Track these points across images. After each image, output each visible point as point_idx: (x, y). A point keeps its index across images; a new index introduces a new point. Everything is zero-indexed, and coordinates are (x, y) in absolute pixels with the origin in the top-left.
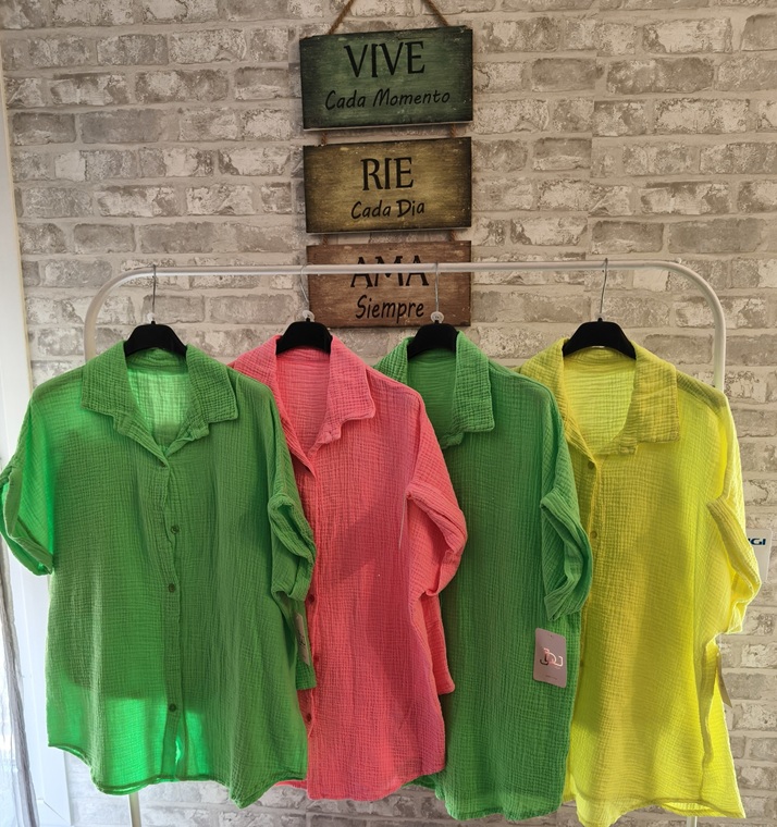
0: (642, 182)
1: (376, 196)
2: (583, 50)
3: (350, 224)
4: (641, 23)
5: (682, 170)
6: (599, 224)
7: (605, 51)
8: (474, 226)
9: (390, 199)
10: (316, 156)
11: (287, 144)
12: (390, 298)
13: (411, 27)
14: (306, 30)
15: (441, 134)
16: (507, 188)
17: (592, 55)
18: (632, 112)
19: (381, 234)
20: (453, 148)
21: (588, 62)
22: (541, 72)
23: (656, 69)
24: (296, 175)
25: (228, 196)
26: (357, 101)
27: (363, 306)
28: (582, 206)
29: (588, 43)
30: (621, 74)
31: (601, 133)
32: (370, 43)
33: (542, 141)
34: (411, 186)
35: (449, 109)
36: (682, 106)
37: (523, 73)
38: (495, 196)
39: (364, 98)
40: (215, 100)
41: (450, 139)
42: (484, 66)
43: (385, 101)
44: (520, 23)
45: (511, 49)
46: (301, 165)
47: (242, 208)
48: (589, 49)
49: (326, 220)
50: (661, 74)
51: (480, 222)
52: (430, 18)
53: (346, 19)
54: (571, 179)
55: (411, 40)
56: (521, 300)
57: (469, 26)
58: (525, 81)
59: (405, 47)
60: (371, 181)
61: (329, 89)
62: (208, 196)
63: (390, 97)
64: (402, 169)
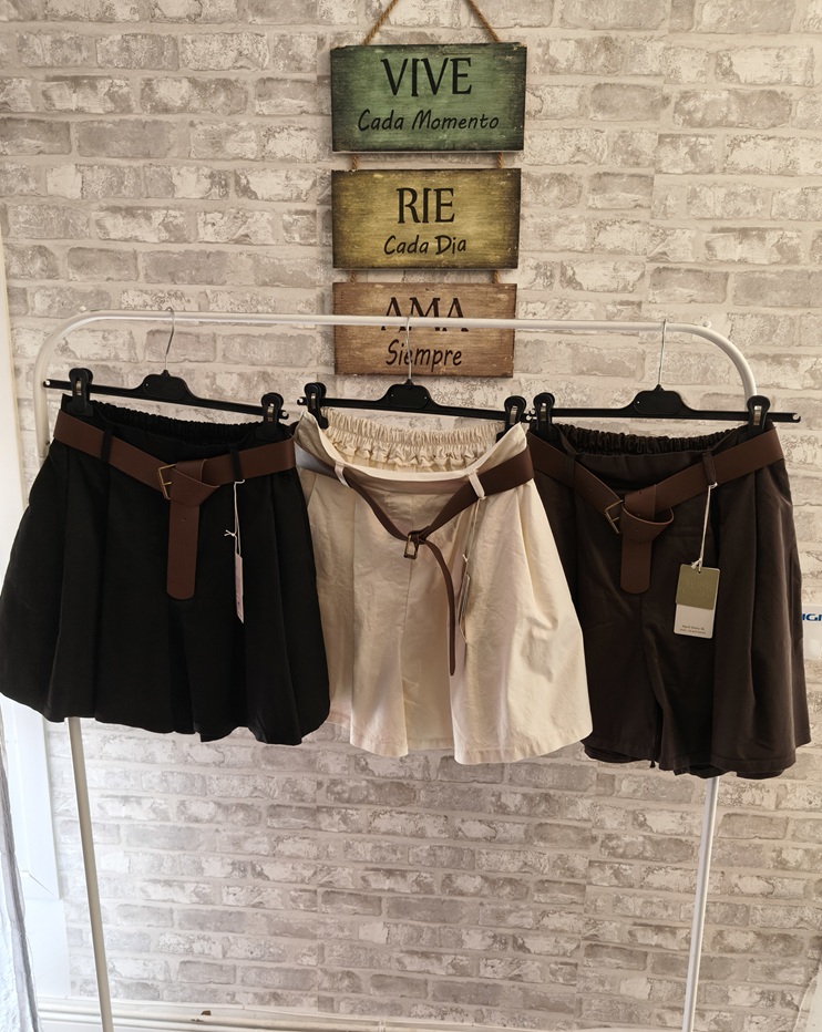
0: (707, 226)
1: (412, 231)
2: (648, 75)
3: (382, 260)
4: (713, 48)
5: (751, 215)
6: (659, 271)
7: (673, 77)
8: (520, 266)
9: (428, 233)
10: (344, 182)
11: (313, 167)
12: (425, 344)
13: (457, 41)
14: (336, 39)
15: (486, 164)
16: (559, 226)
17: (658, 82)
18: (700, 147)
19: (415, 272)
20: (500, 180)
21: (653, 90)
22: (601, 99)
23: (728, 100)
24: (322, 202)
25: (245, 223)
26: (394, 123)
27: (395, 352)
28: (640, 250)
29: (655, 67)
30: (689, 105)
31: (664, 170)
32: (410, 57)
33: (599, 176)
34: (451, 220)
35: (497, 136)
36: (755, 143)
37: (580, 98)
38: (545, 234)
39: (402, 119)
40: (231, 113)
41: (497, 170)
42: (537, 89)
43: (425, 123)
44: (579, 42)
45: (569, 71)
46: (328, 191)
47: (261, 237)
48: (656, 75)
49: (355, 254)
50: (734, 107)
51: (527, 263)
52: (479, 32)
53: (383, 28)
54: (630, 219)
55: (457, 57)
56: (570, 351)
57: (523, 44)
58: (582, 108)
59: (450, 64)
60: (408, 213)
61: (362, 107)
62: (222, 222)
63: (432, 119)
64: (443, 202)
